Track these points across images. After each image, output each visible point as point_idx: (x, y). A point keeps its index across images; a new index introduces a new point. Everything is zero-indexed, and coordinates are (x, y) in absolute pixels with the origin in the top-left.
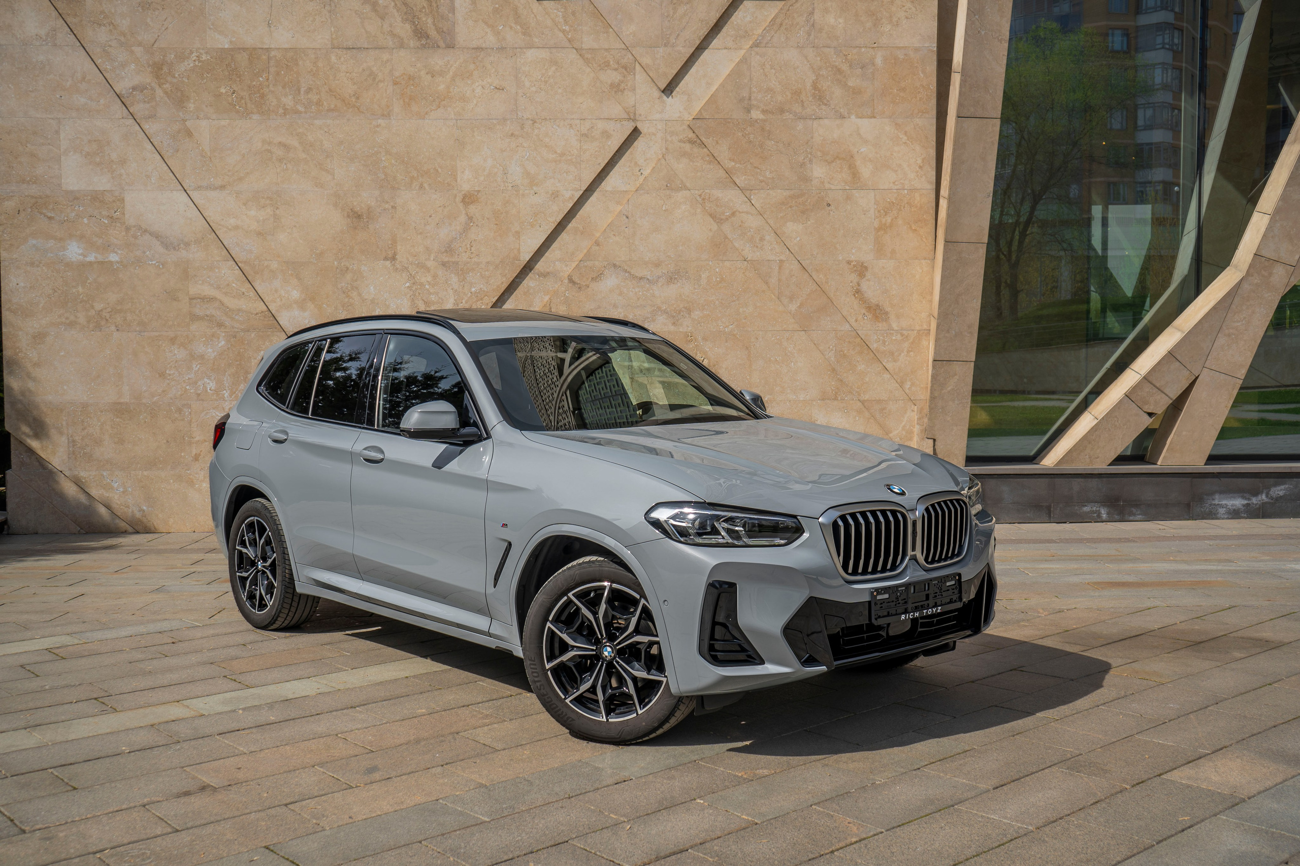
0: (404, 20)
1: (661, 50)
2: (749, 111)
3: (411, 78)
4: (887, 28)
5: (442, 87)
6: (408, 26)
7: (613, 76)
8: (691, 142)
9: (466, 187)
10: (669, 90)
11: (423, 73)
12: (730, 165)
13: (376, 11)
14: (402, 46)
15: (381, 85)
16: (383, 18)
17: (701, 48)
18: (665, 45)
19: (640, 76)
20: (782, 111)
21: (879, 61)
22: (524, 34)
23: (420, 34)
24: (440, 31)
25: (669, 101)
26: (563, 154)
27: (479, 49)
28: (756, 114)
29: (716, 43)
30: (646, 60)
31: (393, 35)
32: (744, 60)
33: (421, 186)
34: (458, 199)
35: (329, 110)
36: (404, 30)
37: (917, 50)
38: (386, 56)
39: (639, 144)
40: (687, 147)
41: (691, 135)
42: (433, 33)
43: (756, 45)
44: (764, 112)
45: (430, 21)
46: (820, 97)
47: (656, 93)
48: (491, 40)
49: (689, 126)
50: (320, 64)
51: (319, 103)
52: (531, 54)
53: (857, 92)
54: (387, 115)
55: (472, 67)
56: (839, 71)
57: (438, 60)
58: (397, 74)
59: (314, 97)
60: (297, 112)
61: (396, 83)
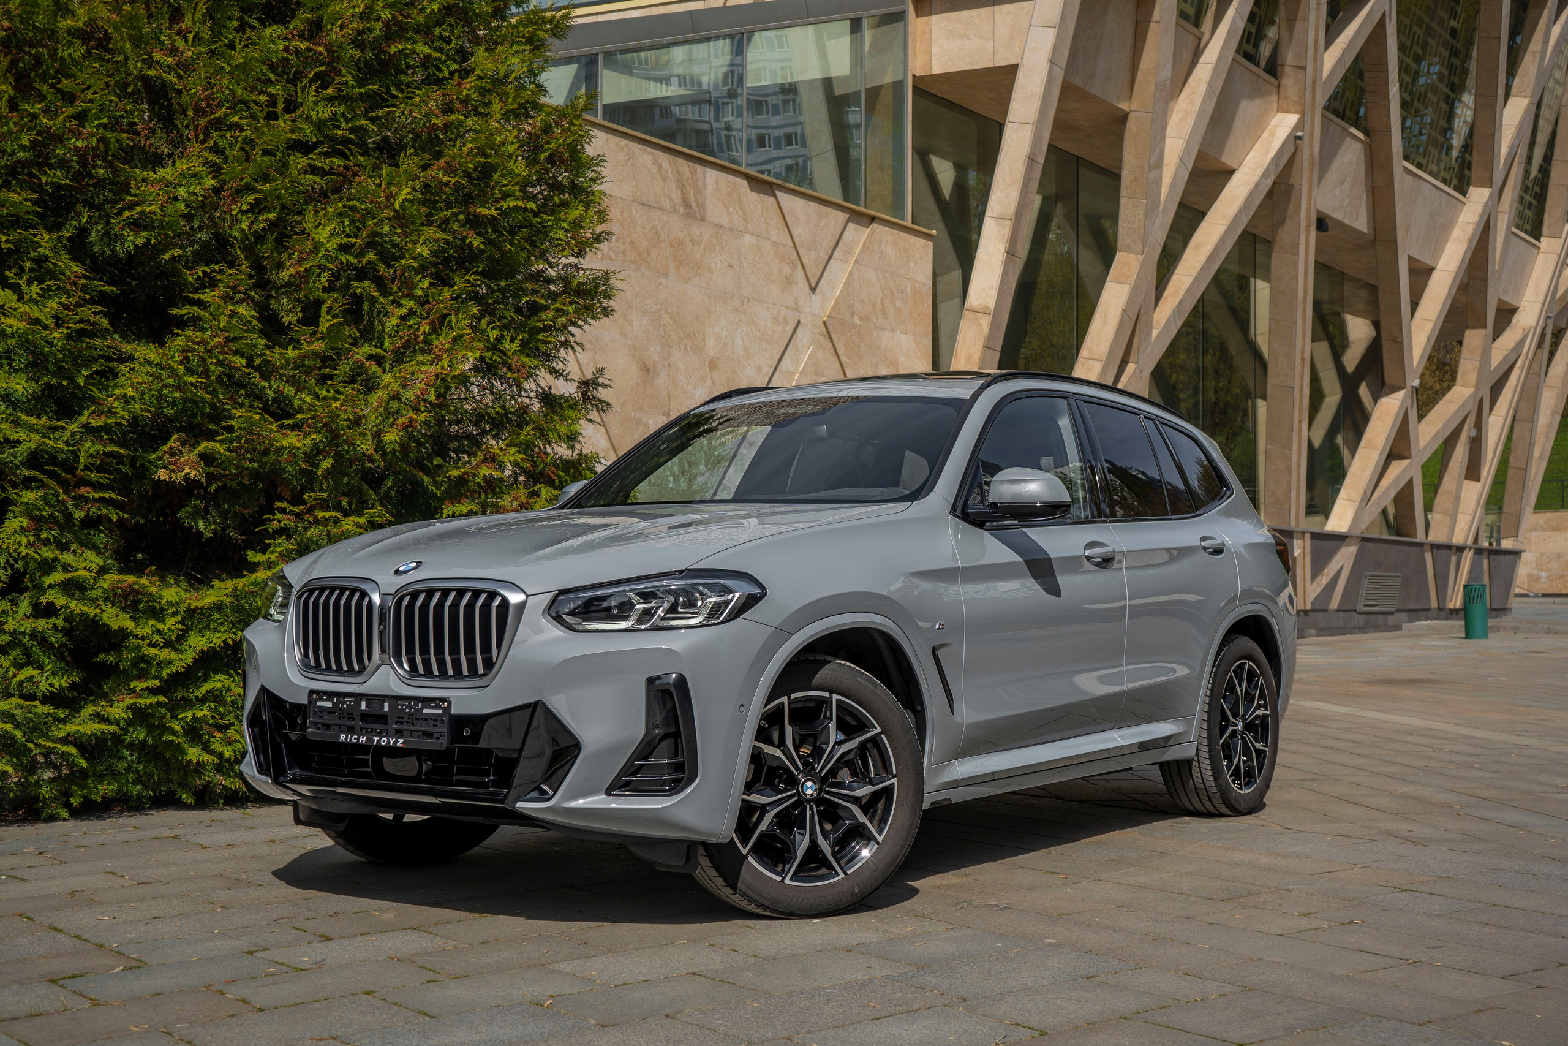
0: (678, 187)
1: (813, 253)
2: (853, 314)
3: (680, 243)
4: (912, 264)
5: (698, 256)
6: (679, 193)
7: (787, 270)
8: (824, 336)
9: (711, 353)
10: (813, 290)
11: (687, 239)
12: (843, 359)
13: (660, 172)
14: (675, 211)
15: (663, 245)
16: (664, 181)
17: (830, 257)
18: (816, 249)
19: (800, 273)
20: (868, 320)
21: (909, 289)
22: (744, 219)
23: (686, 203)
24: (698, 204)
25: (814, 297)
26: (763, 334)
27: (718, 226)
28: (856, 320)
29: (836, 253)
30: (805, 261)
31: (671, 199)
32: (851, 273)
33: (686, 348)
34: (707, 364)
35: (632, 262)
36: (676, 195)
37: (924, 285)
38: (665, 218)
39: (799, 332)
40: (822, 339)
41: (824, 330)
42: (694, 204)
43: (856, 262)
44: (860, 318)
45: (692, 192)
46: (884, 313)
47: (808, 290)
48: (725, 220)
49: (825, 323)
50: (626, 215)
51: (624, 253)
52: (747, 237)
53: (899, 311)
54: (666, 275)
55: (715, 241)
56: (892, 293)
57: (696, 231)
58: (672, 236)
59: (622, 247)
60: (611, 259)
61: (672, 246)
